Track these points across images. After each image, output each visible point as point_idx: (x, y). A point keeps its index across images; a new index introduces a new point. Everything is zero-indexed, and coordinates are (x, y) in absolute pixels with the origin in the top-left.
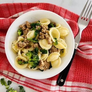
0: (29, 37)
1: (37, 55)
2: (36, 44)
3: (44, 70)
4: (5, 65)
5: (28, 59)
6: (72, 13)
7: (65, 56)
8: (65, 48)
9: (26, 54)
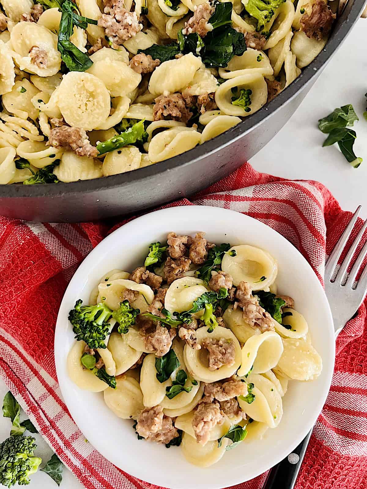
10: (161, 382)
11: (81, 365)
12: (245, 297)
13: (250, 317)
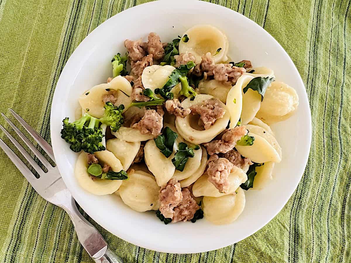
10: (167, 157)
11: (89, 176)
12: (211, 65)
13: (222, 73)
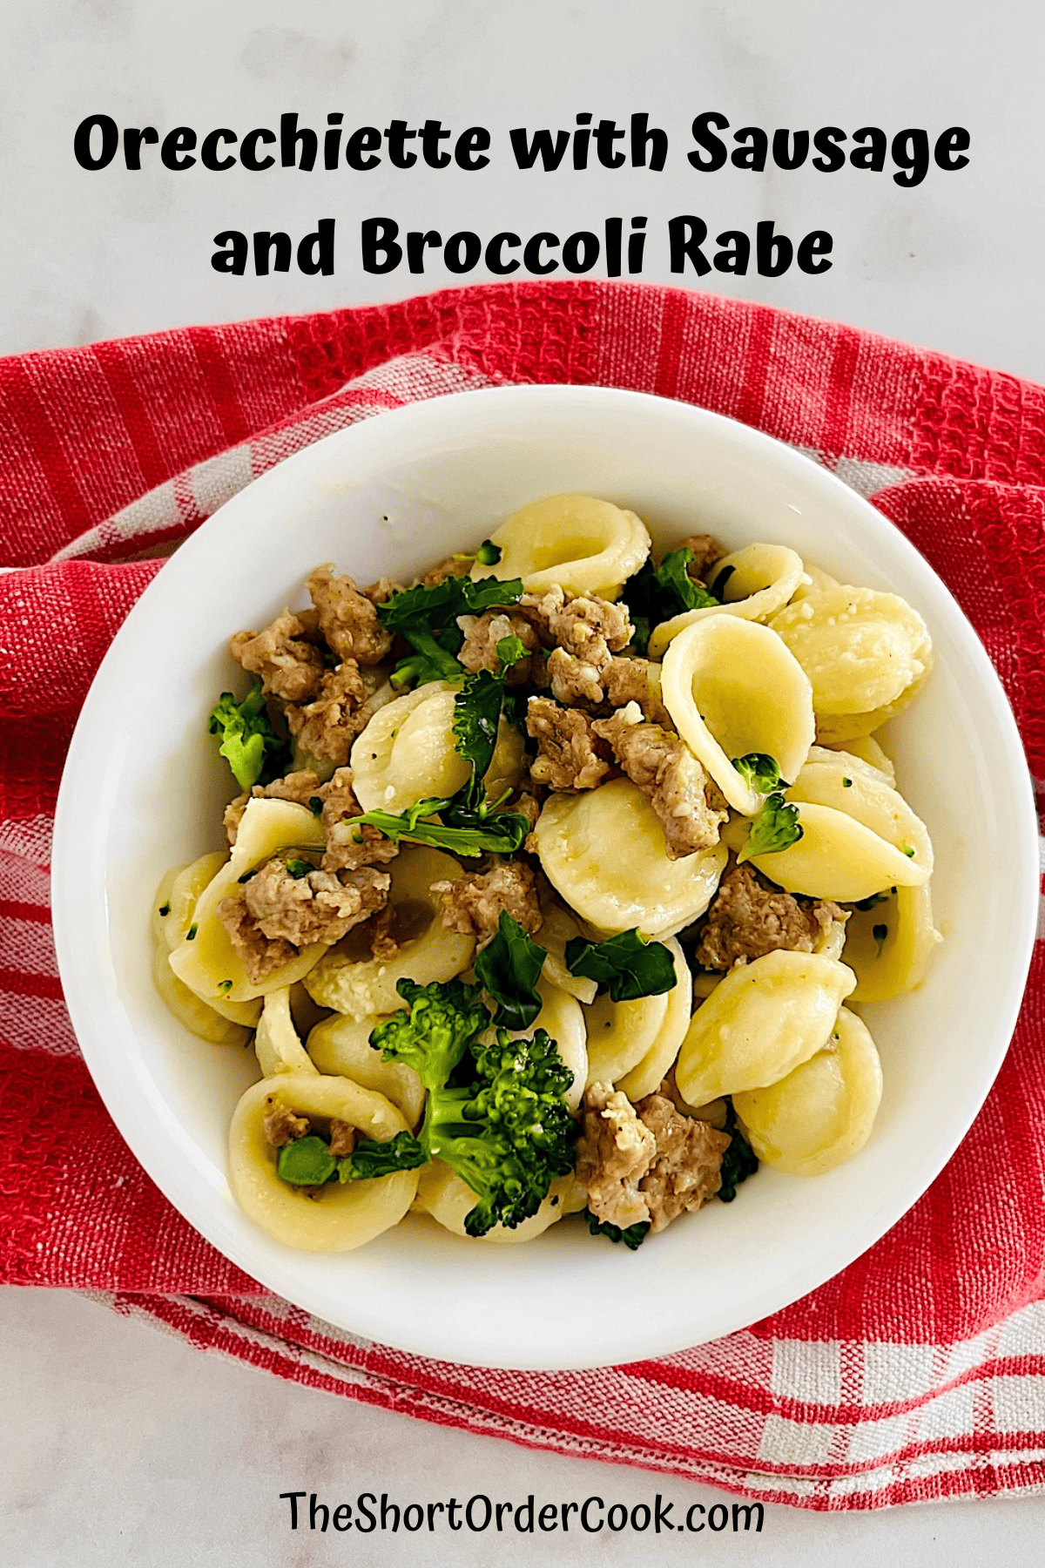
0: (390, 792)
1: (528, 1035)
2: (505, 880)
3: (661, 1225)
4: (97, 1223)
5: (413, 1099)
6: (937, 366)
7: (917, 987)
8: (914, 874)
9: (374, 1043)
